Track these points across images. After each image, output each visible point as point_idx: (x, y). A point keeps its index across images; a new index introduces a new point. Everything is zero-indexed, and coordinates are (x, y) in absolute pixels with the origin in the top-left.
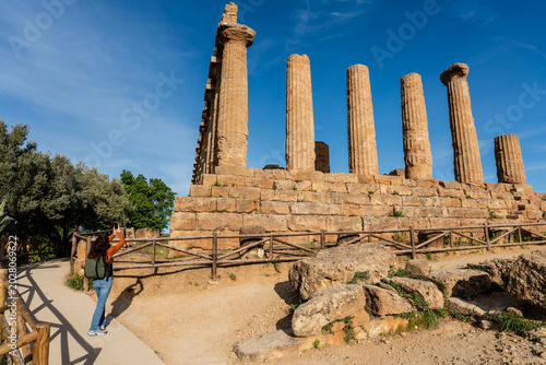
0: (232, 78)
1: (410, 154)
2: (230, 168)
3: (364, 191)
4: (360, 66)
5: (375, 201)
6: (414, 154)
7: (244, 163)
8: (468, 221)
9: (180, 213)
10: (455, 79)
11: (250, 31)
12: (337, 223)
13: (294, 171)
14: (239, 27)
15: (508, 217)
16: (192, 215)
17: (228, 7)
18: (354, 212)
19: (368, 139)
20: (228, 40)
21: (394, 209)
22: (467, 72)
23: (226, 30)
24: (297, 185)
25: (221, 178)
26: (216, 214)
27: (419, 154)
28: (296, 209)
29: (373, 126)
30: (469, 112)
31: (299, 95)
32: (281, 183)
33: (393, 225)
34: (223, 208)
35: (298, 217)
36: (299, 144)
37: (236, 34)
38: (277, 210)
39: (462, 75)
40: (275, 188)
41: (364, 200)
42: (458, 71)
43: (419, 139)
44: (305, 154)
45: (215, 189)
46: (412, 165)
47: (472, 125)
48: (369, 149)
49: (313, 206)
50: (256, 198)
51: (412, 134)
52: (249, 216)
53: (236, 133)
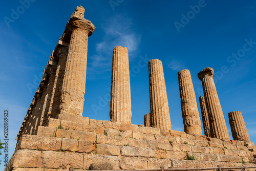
0: (77, 52)
1: (187, 118)
2: (71, 116)
3: (166, 140)
4: (157, 60)
5: (176, 148)
6: (190, 118)
7: (81, 114)
8: (233, 164)
9: (26, 150)
10: (207, 76)
11: (92, 25)
12: (155, 164)
13: (118, 123)
14: (85, 21)
15: (250, 162)
16: (38, 153)
17: (78, 8)
18: (162, 156)
19: (165, 105)
20: (76, 28)
21: (187, 155)
22: (213, 72)
23: (77, 21)
24: (121, 133)
25: (64, 123)
26: (60, 153)
27: (194, 118)
28: (125, 152)
29: (166, 97)
30: (216, 96)
31: (122, 71)
32: (111, 131)
33: (191, 166)
34: (66, 148)
35: (127, 158)
36: (122, 104)
37: (83, 24)
38: (111, 152)
39: (211, 74)
40: (106, 134)
41: (168, 147)
42: (208, 72)
43: (193, 109)
44: (126, 111)
45: (59, 132)
46: (190, 126)
47: (219, 104)
48: (166, 112)
49: (137, 150)
50: (93, 140)
51: (188, 106)
52: (89, 156)
53: (77, 90)
